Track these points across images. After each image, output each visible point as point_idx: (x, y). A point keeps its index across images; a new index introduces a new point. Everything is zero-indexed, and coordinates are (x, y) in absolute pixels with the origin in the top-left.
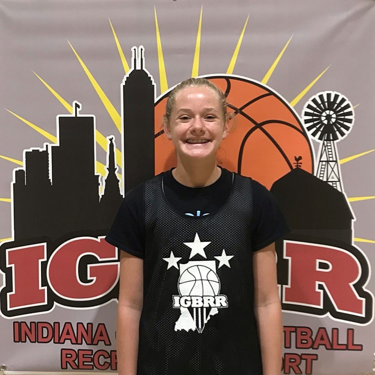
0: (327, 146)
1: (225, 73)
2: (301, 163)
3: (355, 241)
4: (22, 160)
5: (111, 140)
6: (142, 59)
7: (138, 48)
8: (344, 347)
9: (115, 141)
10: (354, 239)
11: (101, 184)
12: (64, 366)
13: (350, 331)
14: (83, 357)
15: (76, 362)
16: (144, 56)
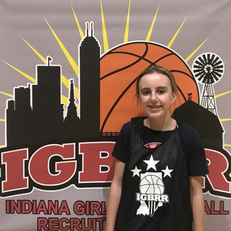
0: (207, 86)
1: (145, 40)
2: (191, 97)
3: (225, 146)
4: (12, 94)
5: (72, 81)
6: (92, 30)
7: (89, 23)
8: (218, 213)
9: (74, 82)
10: (224, 145)
11: (65, 110)
12: (39, 229)
13: (222, 203)
14: (52, 223)
15: (47, 226)
16: (94, 28)
